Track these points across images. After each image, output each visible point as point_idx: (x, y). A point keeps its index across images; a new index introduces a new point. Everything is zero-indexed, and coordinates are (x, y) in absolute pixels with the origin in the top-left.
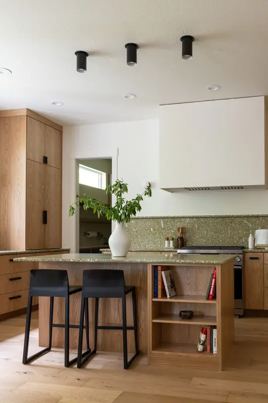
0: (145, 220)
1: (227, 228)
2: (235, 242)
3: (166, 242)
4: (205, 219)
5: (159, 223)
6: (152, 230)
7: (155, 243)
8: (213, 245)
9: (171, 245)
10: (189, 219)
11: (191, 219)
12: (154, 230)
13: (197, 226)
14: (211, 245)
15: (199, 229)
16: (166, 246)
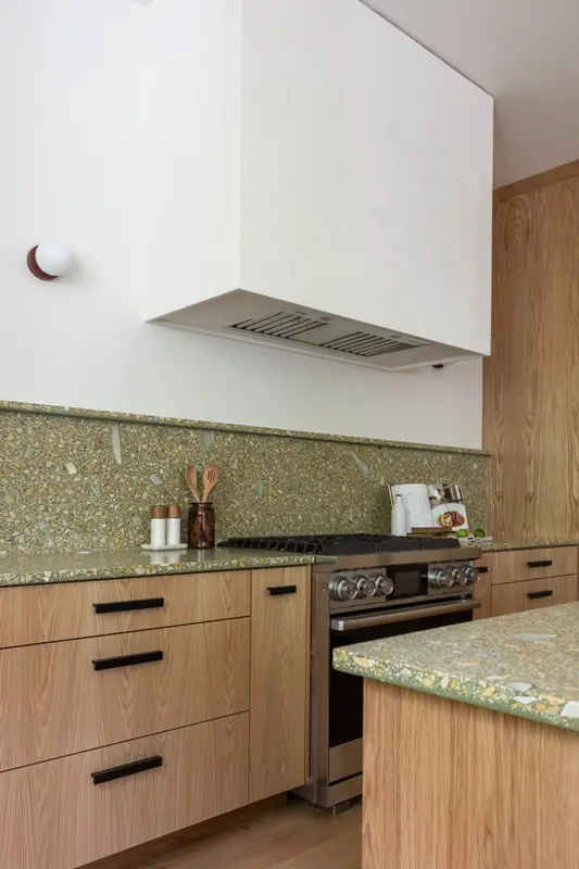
0: (39, 422)
1: (315, 476)
2: (333, 520)
3: (157, 524)
4: (259, 440)
5: (101, 443)
6: (72, 470)
7: (83, 529)
8: (280, 533)
9: (174, 539)
10: (212, 435)
11: (220, 436)
12: (82, 471)
13: (235, 467)
14: (276, 533)
15: (242, 476)
16: (157, 541)
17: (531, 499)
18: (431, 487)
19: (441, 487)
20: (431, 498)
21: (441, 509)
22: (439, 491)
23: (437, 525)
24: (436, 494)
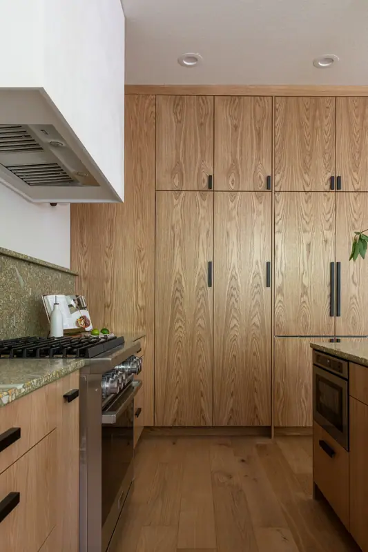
17: (108, 307)
18: (68, 297)
19: (76, 298)
20: (71, 306)
21: (78, 314)
22: (74, 300)
23: (76, 327)
24: (72, 303)
